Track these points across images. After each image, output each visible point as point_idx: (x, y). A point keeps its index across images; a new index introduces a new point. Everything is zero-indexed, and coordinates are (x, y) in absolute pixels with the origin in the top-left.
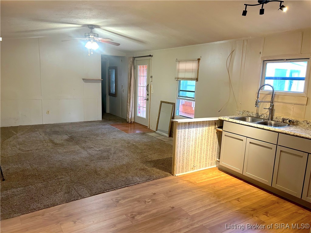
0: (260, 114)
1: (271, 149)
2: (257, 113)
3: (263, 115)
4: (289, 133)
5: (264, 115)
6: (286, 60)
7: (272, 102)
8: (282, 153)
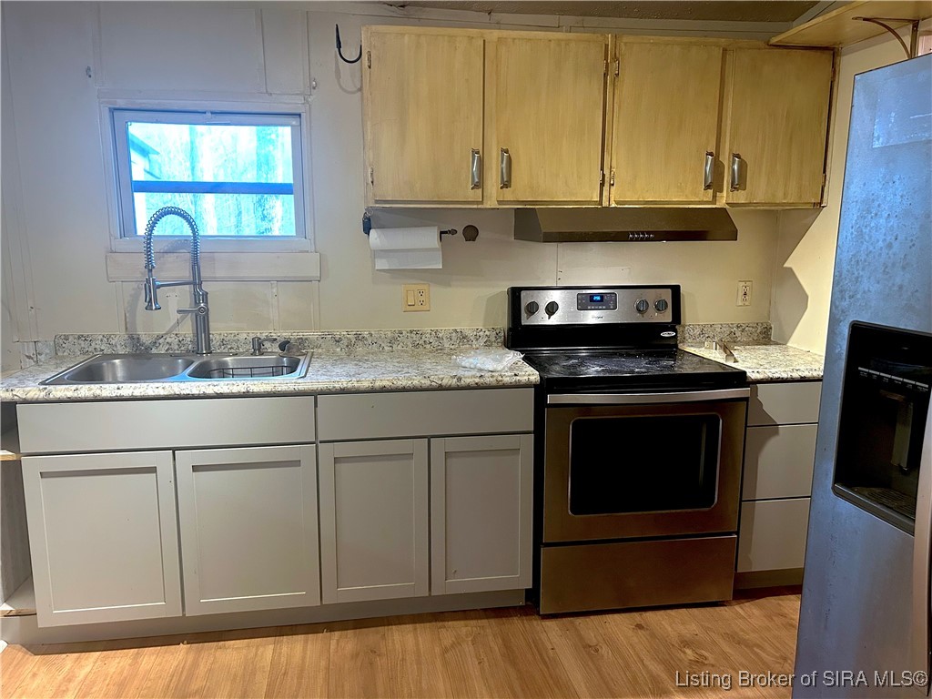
0: (146, 340)
1: (297, 463)
2: (131, 337)
3: (161, 341)
4: (356, 385)
5: (169, 340)
6: (212, 113)
7: (196, 282)
8: (343, 467)
